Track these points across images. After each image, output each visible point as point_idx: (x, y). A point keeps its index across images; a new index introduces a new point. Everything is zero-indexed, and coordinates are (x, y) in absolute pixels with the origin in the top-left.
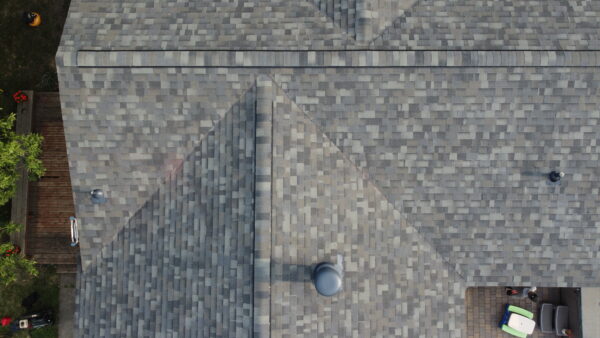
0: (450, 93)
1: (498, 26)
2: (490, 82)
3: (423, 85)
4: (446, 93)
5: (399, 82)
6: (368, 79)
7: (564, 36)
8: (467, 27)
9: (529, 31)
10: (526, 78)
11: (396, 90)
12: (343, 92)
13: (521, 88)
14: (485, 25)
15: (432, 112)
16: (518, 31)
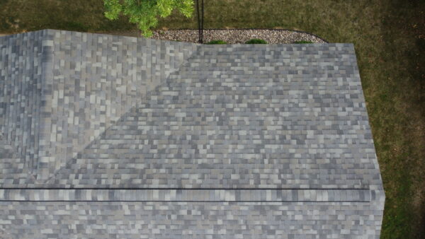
0: (104, 218)
1: (141, 166)
2: (131, 211)
3: (83, 212)
4: (101, 218)
5: (66, 210)
6: (43, 208)
7: (186, 176)
8: (119, 168)
9: (162, 171)
10: (157, 209)
11: (65, 215)
12: (27, 217)
13: (154, 215)
14: (133, 166)
15: (93, 230)
16: (155, 171)
